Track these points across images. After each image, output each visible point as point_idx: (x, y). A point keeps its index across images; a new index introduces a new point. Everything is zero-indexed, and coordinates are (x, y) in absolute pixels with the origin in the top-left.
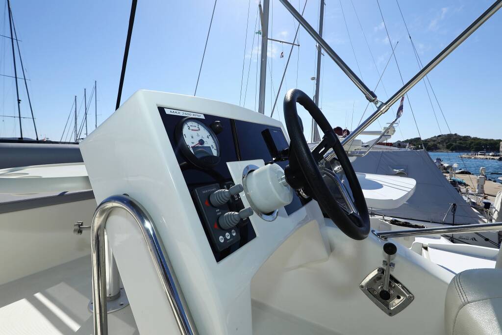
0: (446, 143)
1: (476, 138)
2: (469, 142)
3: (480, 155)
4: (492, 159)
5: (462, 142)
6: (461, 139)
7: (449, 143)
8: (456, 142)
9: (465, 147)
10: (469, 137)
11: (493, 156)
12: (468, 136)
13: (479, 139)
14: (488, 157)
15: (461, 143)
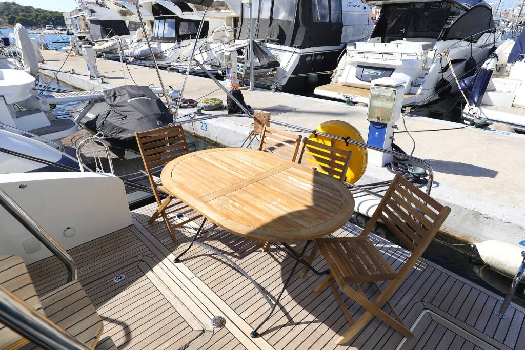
0: (7, 16)
1: (40, 9)
2: (34, 14)
3: (48, 29)
4: (61, 34)
5: (26, 14)
6: (23, 11)
7: (10, 16)
8: (18, 15)
9: (32, 21)
10: (32, 7)
11: (61, 30)
12: (30, 7)
13: (43, 11)
14: (57, 32)
15: (24, 16)
